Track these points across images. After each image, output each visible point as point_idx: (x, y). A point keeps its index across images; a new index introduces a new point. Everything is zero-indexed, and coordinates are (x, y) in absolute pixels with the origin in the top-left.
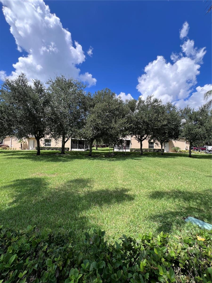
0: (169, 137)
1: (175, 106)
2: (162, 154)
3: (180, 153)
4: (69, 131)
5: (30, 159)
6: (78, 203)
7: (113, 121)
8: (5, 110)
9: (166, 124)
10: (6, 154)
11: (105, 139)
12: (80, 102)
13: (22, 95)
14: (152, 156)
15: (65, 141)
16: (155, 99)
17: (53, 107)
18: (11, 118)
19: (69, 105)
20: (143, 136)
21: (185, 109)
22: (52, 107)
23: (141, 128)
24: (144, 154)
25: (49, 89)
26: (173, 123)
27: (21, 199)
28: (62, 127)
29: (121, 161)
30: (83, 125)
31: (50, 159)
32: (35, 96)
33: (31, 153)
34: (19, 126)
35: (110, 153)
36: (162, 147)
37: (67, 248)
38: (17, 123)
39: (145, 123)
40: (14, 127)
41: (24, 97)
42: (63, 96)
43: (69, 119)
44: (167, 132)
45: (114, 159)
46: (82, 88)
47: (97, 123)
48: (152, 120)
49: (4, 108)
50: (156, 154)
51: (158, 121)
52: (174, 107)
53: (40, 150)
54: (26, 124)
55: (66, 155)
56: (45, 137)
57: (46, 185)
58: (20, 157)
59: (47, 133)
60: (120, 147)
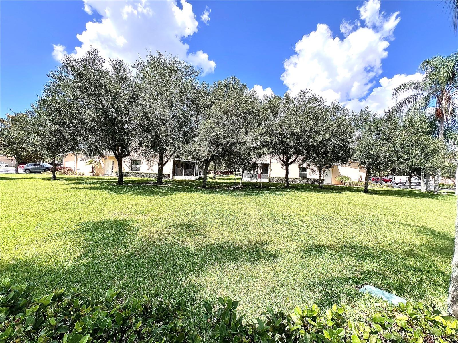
0: (332, 159)
1: (345, 109)
2: (321, 187)
3: (350, 186)
4: (169, 147)
5: (107, 191)
6: (186, 260)
7: (243, 131)
8: (66, 110)
9: (330, 138)
10: (67, 182)
11: (228, 160)
12: (188, 99)
13: (94, 86)
14: (304, 189)
15: (164, 163)
16: (312, 97)
17: (144, 106)
18: (75, 122)
19: (171, 103)
20: (290, 157)
21: (362, 114)
22: (142, 106)
23: (287, 145)
24: (290, 187)
25: (137, 76)
26: (340, 136)
27: (93, 252)
28: (159, 140)
29: (254, 196)
30: (192, 137)
31: (139, 191)
32: (114, 87)
33: (108, 180)
34: (88, 136)
35: (236, 184)
36: (320, 176)
37: (175, 326)
38: (85, 131)
39: (295, 136)
40: (80, 138)
41: (97, 88)
42: (161, 88)
43: (171, 127)
44: (329, 152)
45: (242, 193)
46: (193, 76)
47: (216, 134)
48: (306, 131)
49: (64, 106)
50: (311, 187)
51: (317, 133)
52: (343, 110)
53: (123, 177)
54: (100, 133)
55: (165, 185)
56: (130, 156)
57: (133, 231)
58: (91, 187)
59: (134, 150)
60: (252, 175)
